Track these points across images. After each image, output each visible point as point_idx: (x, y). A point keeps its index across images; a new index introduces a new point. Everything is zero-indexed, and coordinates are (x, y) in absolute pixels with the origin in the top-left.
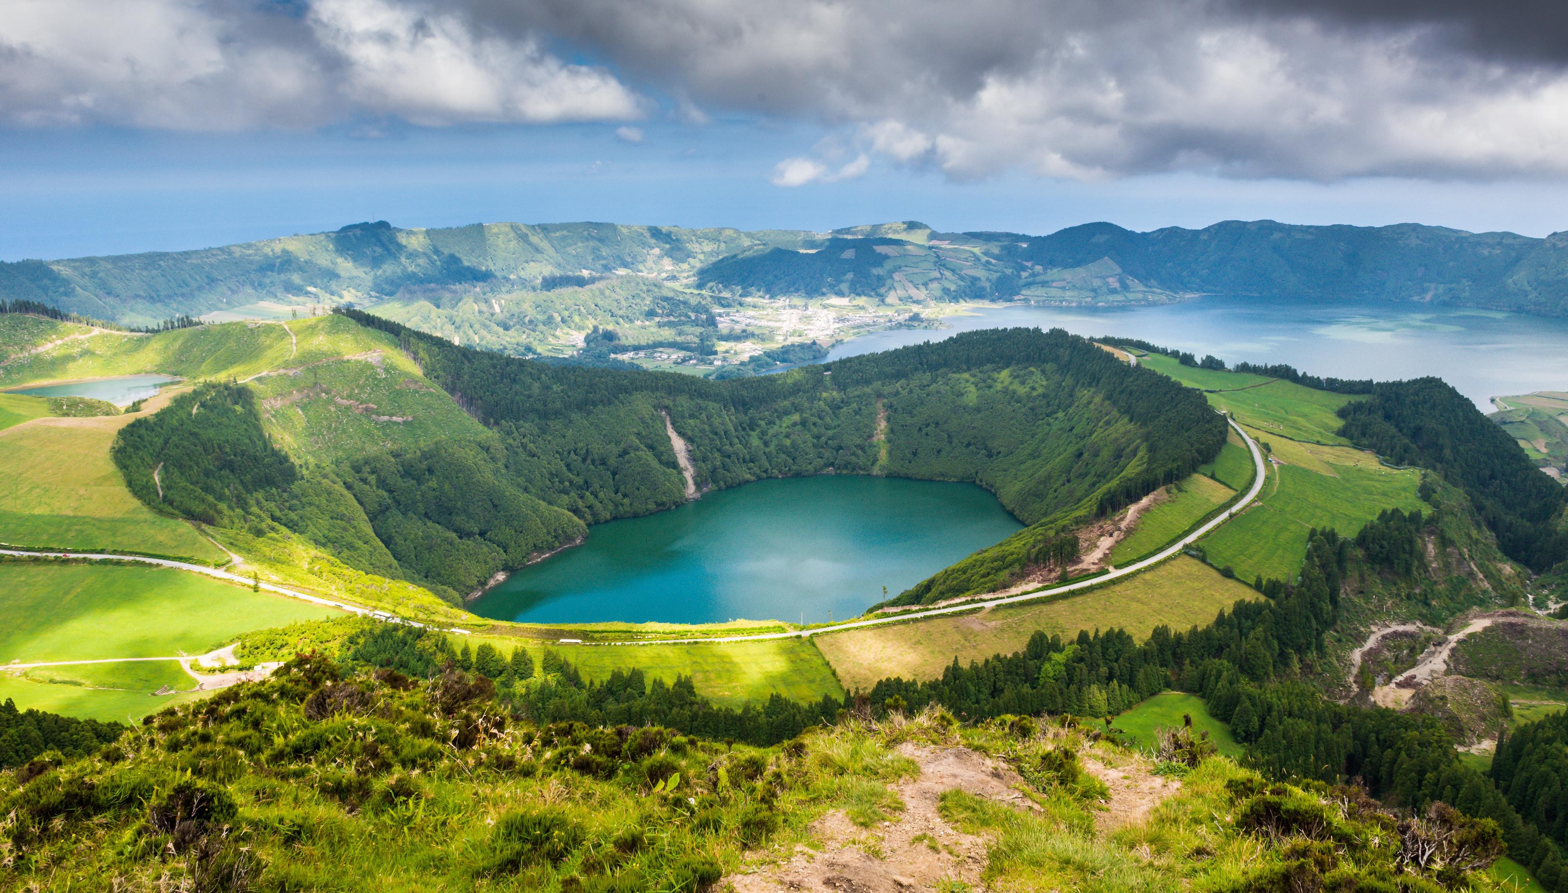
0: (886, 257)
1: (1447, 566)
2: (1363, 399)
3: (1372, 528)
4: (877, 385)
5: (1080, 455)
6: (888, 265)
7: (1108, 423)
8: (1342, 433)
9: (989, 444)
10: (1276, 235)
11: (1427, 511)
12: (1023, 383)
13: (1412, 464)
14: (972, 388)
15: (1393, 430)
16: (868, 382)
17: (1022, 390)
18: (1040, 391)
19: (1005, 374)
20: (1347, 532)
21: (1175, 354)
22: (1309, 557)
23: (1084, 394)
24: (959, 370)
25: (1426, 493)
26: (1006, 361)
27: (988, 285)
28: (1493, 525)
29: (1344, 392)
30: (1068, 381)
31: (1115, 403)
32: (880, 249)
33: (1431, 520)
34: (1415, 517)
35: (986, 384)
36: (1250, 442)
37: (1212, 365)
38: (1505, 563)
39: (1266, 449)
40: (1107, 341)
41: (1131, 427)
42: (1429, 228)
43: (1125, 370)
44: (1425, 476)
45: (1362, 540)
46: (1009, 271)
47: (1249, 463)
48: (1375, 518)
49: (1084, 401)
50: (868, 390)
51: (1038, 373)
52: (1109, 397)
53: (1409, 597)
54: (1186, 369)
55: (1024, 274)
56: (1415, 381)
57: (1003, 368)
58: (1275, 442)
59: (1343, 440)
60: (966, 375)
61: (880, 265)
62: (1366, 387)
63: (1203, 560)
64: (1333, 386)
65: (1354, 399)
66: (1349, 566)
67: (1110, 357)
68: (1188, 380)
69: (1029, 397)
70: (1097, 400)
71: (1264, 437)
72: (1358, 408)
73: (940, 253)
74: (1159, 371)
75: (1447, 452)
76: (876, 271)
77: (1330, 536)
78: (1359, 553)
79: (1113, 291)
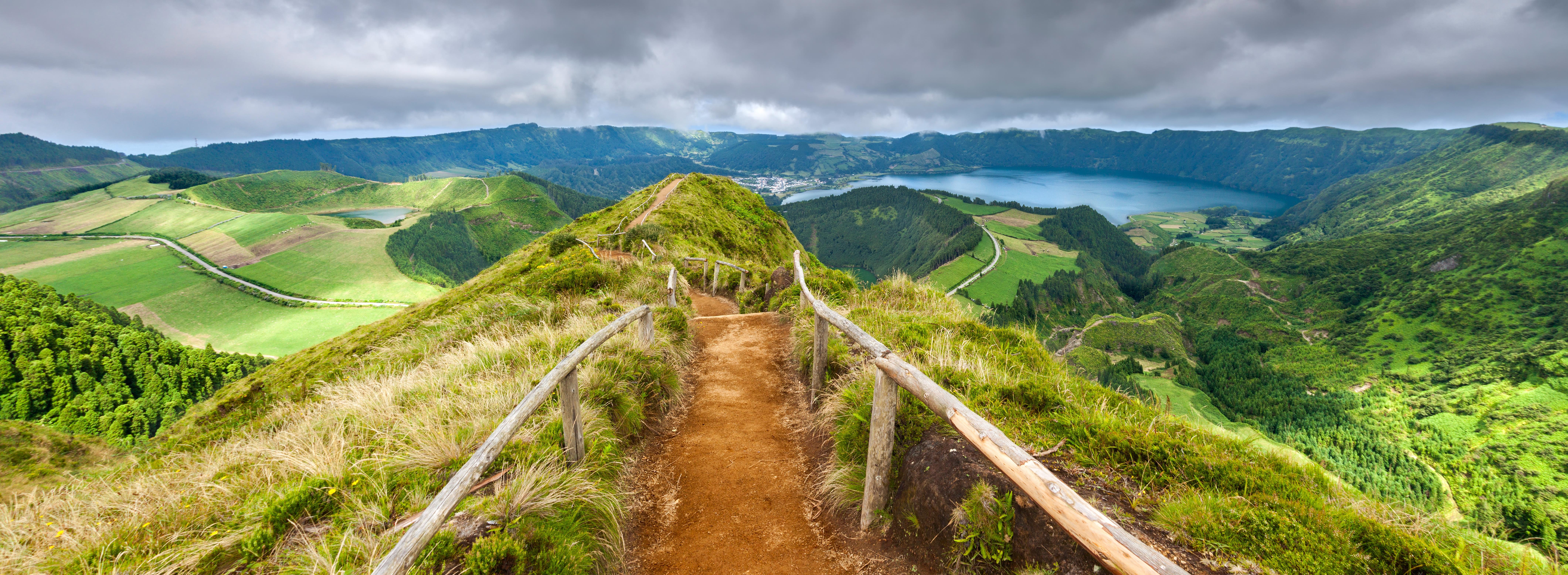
0: (815, 150)
1: (1089, 297)
2: (1051, 217)
3: (1050, 279)
4: (811, 217)
5: (914, 250)
6: (816, 154)
7: (928, 233)
8: (1041, 234)
9: (870, 246)
10: (1018, 135)
11: (1078, 271)
12: (886, 214)
13: (1075, 249)
14: (860, 218)
15: (1066, 232)
16: (807, 216)
17: (885, 218)
18: (895, 218)
19: (876, 210)
20: (1038, 281)
21: (961, 197)
22: (1018, 294)
23: (916, 219)
24: (853, 209)
25: (1079, 262)
26: (876, 203)
27: (871, 164)
28: (1116, 278)
29: (1043, 214)
30: (908, 213)
31: (931, 223)
32: (812, 146)
33: (1079, 276)
34: (1072, 274)
35: (866, 215)
36: (994, 240)
37: (979, 202)
38: (1120, 295)
39: (1002, 242)
40: (927, 191)
41: (938, 234)
42: (1094, 130)
43: (936, 206)
44: (1080, 254)
45: (1045, 286)
46: (882, 157)
47: (992, 250)
48: (1052, 275)
49: (916, 222)
50: (807, 220)
51: (893, 209)
52: (928, 220)
53: (1070, 313)
54: (967, 205)
55: (890, 158)
56: (1077, 208)
57: (876, 207)
58: (1007, 240)
59: (1042, 238)
60: (857, 211)
61: (811, 154)
62: (1053, 211)
63: (967, 297)
64: (1038, 211)
65: (1047, 217)
66: (1040, 298)
67: (929, 200)
68: (965, 210)
69: (889, 221)
70: (922, 222)
71: (1001, 237)
72: (1049, 221)
73: (847, 147)
74: (952, 206)
75: (1094, 243)
76: (809, 157)
77: (1029, 283)
78: (1044, 292)
79: (937, 166)
